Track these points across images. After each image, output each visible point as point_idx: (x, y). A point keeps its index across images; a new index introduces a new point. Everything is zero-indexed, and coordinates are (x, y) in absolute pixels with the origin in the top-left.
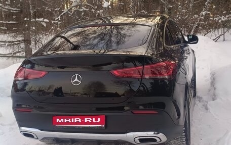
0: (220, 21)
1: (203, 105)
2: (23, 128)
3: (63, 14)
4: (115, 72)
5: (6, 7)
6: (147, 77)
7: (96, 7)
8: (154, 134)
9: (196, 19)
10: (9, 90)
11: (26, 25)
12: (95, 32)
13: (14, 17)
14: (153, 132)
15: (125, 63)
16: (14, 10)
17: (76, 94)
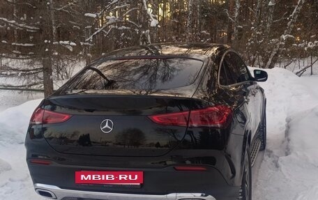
0: (306, 49)
1: (273, 162)
2: (39, 185)
3: (96, 33)
4: (155, 118)
5: (21, 25)
6: (195, 125)
7: (141, 26)
8: (202, 195)
9: (275, 44)
10: (23, 135)
11: (47, 50)
12: (136, 64)
13: (31, 38)
14: (200, 194)
15: (169, 107)
16: (31, 28)
17: (108, 144)
